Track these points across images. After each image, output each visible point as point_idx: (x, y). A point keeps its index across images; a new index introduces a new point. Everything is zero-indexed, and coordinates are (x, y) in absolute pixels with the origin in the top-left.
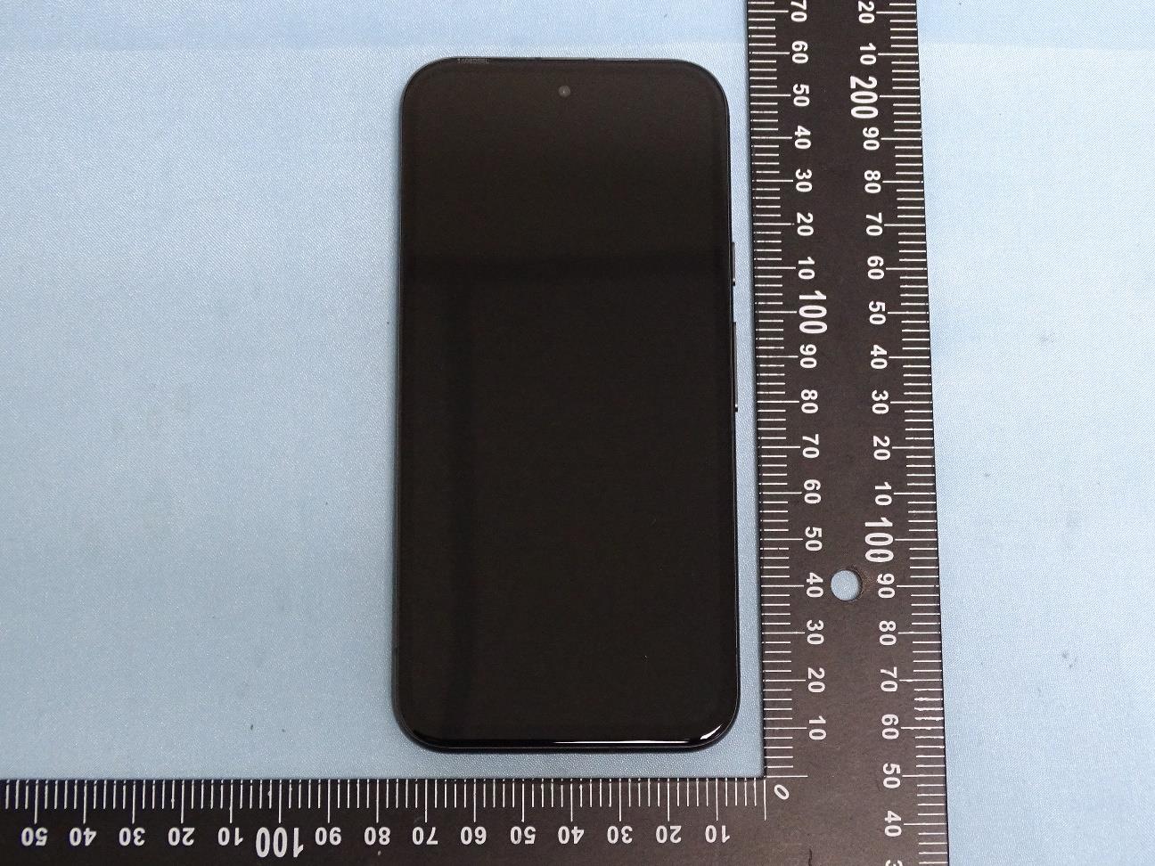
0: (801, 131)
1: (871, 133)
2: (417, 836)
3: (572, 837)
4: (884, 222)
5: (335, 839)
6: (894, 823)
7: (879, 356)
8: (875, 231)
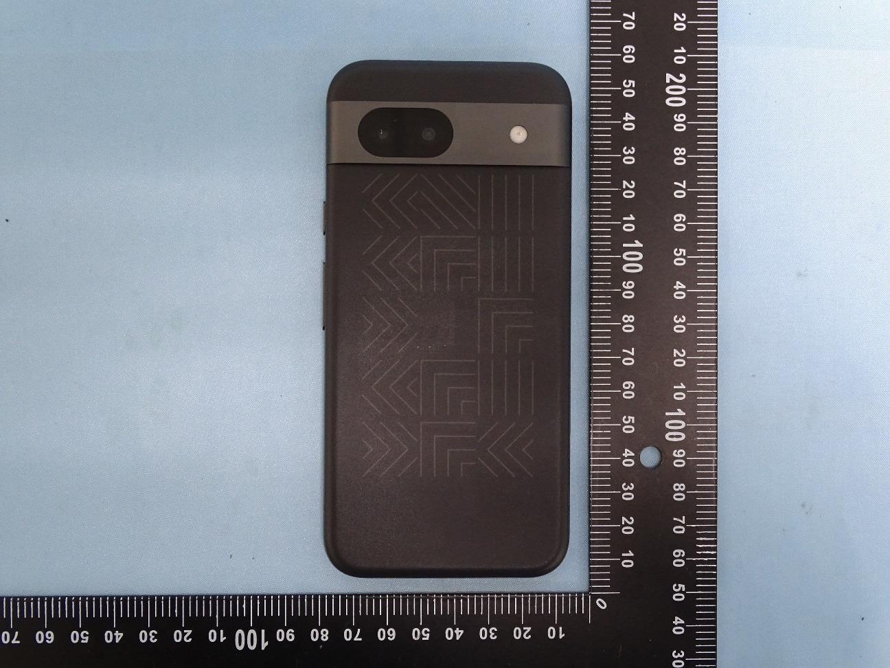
0: (628, 117)
1: (680, 118)
2: (348, 635)
3: (455, 634)
4: (687, 187)
5: (290, 637)
6: (679, 625)
7: (680, 290)
8: (680, 194)
